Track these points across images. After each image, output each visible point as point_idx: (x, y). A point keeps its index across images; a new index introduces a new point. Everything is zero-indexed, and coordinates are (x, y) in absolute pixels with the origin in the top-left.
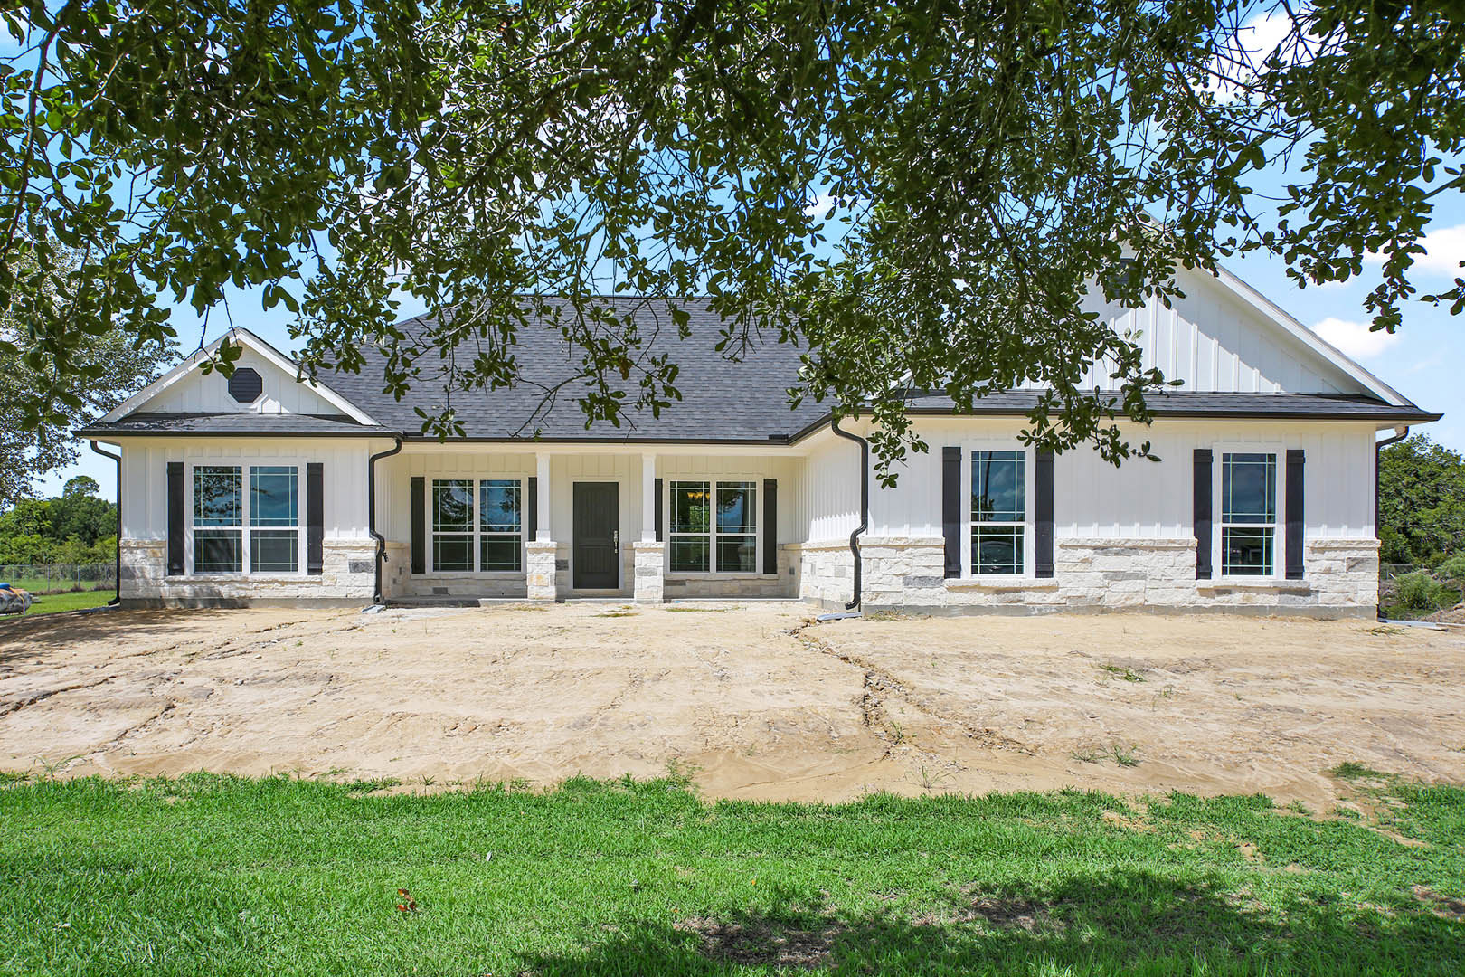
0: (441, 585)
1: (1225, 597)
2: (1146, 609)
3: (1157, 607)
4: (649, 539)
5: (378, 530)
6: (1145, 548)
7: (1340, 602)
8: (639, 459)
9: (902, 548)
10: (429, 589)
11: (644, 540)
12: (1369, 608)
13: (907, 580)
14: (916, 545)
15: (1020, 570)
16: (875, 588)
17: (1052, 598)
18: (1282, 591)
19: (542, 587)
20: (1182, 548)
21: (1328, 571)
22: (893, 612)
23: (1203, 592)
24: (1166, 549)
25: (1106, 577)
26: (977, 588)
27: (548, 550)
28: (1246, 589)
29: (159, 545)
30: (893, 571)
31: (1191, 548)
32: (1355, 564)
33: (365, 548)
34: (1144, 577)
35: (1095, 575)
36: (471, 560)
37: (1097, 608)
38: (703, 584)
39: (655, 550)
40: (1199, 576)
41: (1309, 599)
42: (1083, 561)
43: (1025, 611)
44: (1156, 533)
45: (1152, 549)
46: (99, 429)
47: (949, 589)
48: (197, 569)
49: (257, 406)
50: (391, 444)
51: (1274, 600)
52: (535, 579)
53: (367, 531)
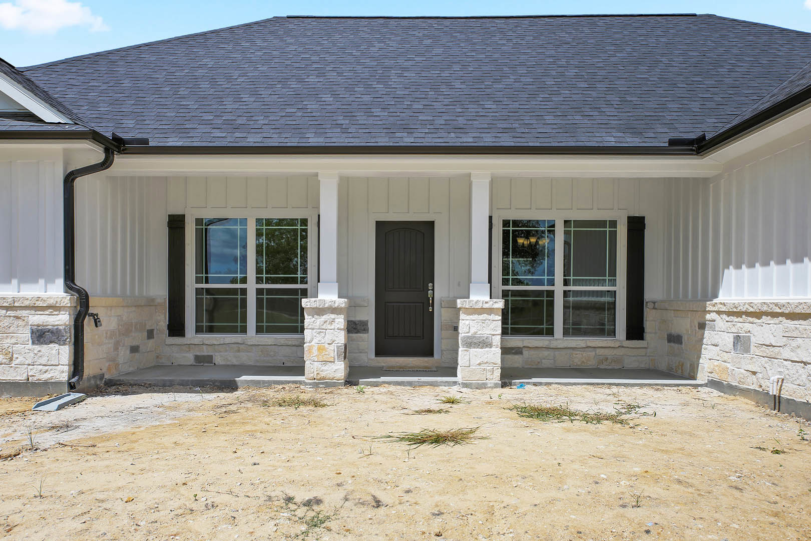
0: (205, 352)
4: (480, 296)
5: (79, 282)
8: (466, 181)
10: (188, 358)
11: (473, 298)
19: (325, 362)
27: (334, 310)
33: (55, 308)
36: (244, 319)
38: (546, 353)
39: (490, 311)
50: (98, 155)
52: (315, 352)
53: (60, 282)
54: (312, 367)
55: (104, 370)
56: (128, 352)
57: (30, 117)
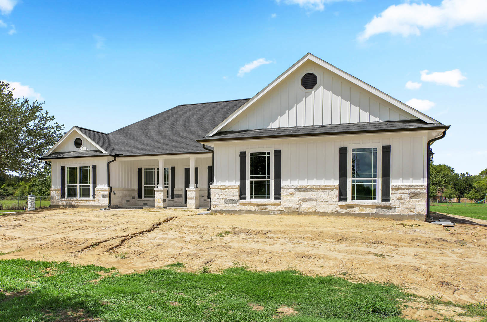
0: (146, 202)
1: (352, 209)
2: (316, 213)
3: (321, 212)
5: (110, 185)
6: (316, 189)
7: (406, 212)
9: (224, 189)
10: (142, 204)
12: (421, 216)
13: (226, 201)
14: (228, 188)
15: (269, 197)
16: (214, 203)
17: (278, 208)
18: (378, 207)
19: (159, 203)
20: (332, 188)
21: (400, 198)
22: (221, 212)
23: (341, 207)
24: (325, 189)
25: (300, 200)
26: (250, 204)
27: (161, 191)
28: (361, 206)
29: (59, 190)
30: (221, 197)
31: (336, 188)
32: (413, 196)
33: (106, 190)
34: (316, 200)
35: (295, 199)
37: (296, 212)
40: (340, 200)
41: (391, 211)
42: (291, 194)
43: (268, 213)
44: (322, 183)
45: (319, 189)
46: (44, 158)
47: (241, 204)
48: (68, 197)
49: (81, 148)
50: (113, 158)
51: (374, 211)
52: (157, 201)
53: (107, 185)
54: (157, 204)
55: (118, 205)
56: (126, 201)
57: (100, 151)
